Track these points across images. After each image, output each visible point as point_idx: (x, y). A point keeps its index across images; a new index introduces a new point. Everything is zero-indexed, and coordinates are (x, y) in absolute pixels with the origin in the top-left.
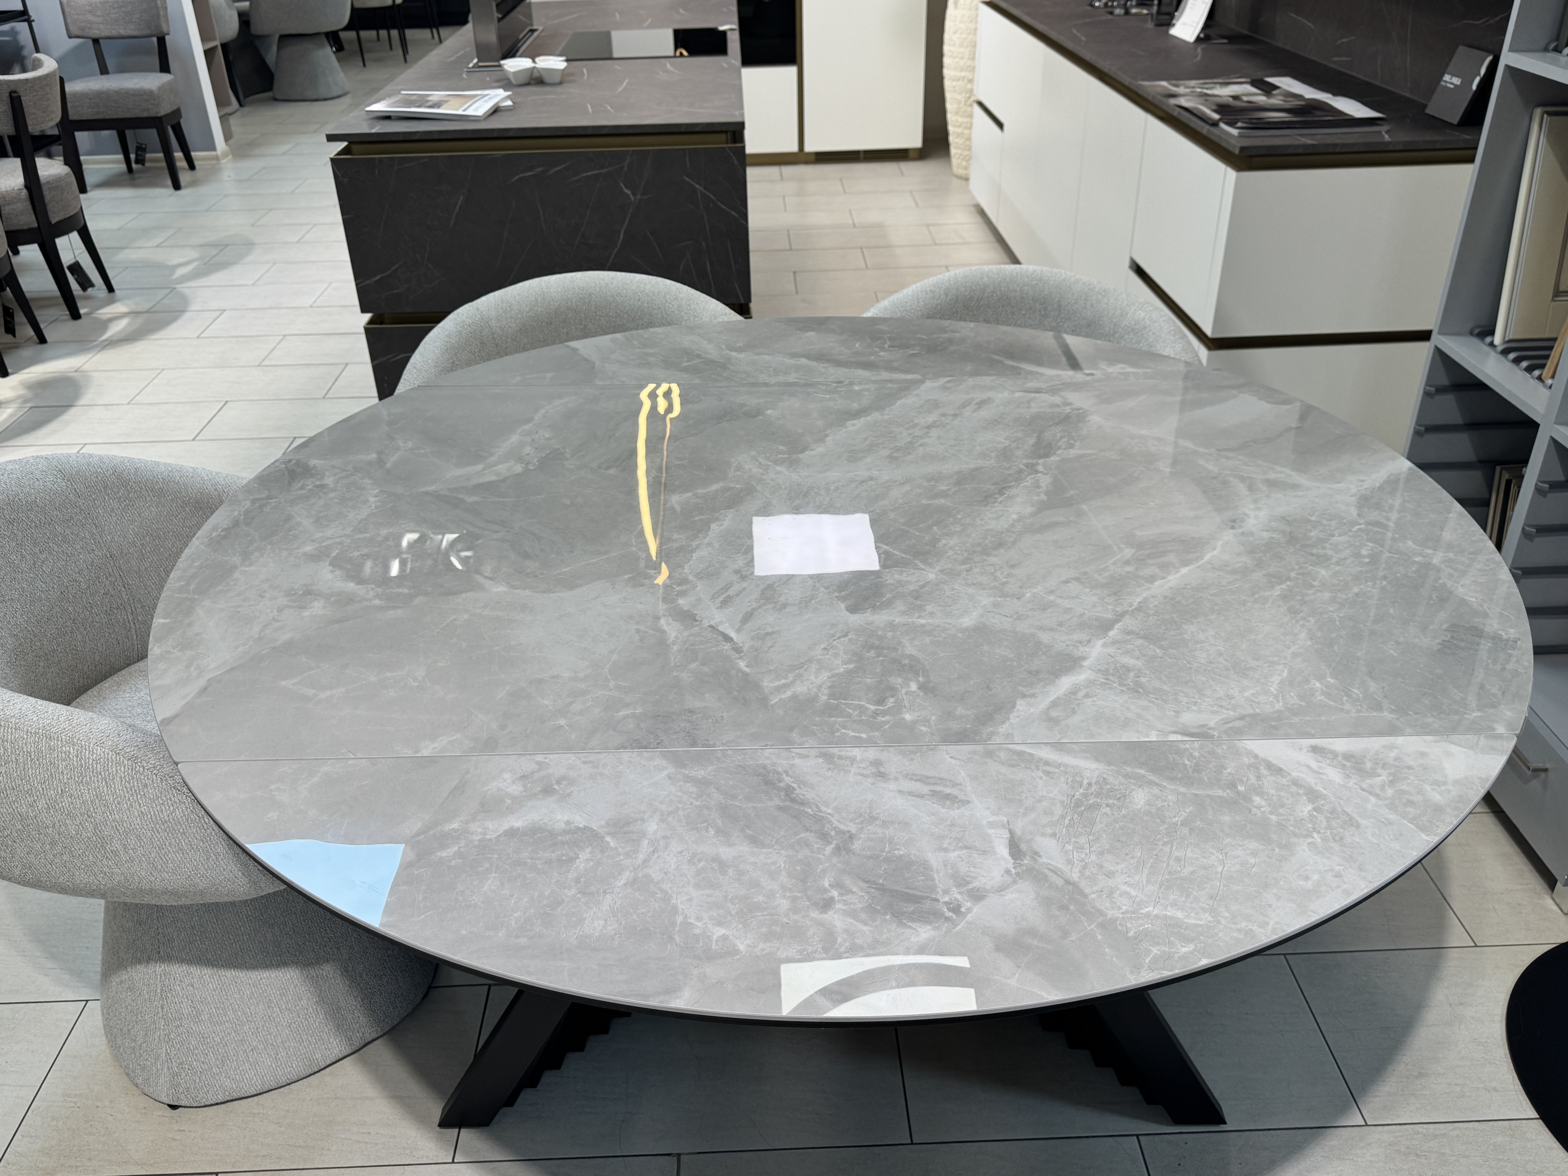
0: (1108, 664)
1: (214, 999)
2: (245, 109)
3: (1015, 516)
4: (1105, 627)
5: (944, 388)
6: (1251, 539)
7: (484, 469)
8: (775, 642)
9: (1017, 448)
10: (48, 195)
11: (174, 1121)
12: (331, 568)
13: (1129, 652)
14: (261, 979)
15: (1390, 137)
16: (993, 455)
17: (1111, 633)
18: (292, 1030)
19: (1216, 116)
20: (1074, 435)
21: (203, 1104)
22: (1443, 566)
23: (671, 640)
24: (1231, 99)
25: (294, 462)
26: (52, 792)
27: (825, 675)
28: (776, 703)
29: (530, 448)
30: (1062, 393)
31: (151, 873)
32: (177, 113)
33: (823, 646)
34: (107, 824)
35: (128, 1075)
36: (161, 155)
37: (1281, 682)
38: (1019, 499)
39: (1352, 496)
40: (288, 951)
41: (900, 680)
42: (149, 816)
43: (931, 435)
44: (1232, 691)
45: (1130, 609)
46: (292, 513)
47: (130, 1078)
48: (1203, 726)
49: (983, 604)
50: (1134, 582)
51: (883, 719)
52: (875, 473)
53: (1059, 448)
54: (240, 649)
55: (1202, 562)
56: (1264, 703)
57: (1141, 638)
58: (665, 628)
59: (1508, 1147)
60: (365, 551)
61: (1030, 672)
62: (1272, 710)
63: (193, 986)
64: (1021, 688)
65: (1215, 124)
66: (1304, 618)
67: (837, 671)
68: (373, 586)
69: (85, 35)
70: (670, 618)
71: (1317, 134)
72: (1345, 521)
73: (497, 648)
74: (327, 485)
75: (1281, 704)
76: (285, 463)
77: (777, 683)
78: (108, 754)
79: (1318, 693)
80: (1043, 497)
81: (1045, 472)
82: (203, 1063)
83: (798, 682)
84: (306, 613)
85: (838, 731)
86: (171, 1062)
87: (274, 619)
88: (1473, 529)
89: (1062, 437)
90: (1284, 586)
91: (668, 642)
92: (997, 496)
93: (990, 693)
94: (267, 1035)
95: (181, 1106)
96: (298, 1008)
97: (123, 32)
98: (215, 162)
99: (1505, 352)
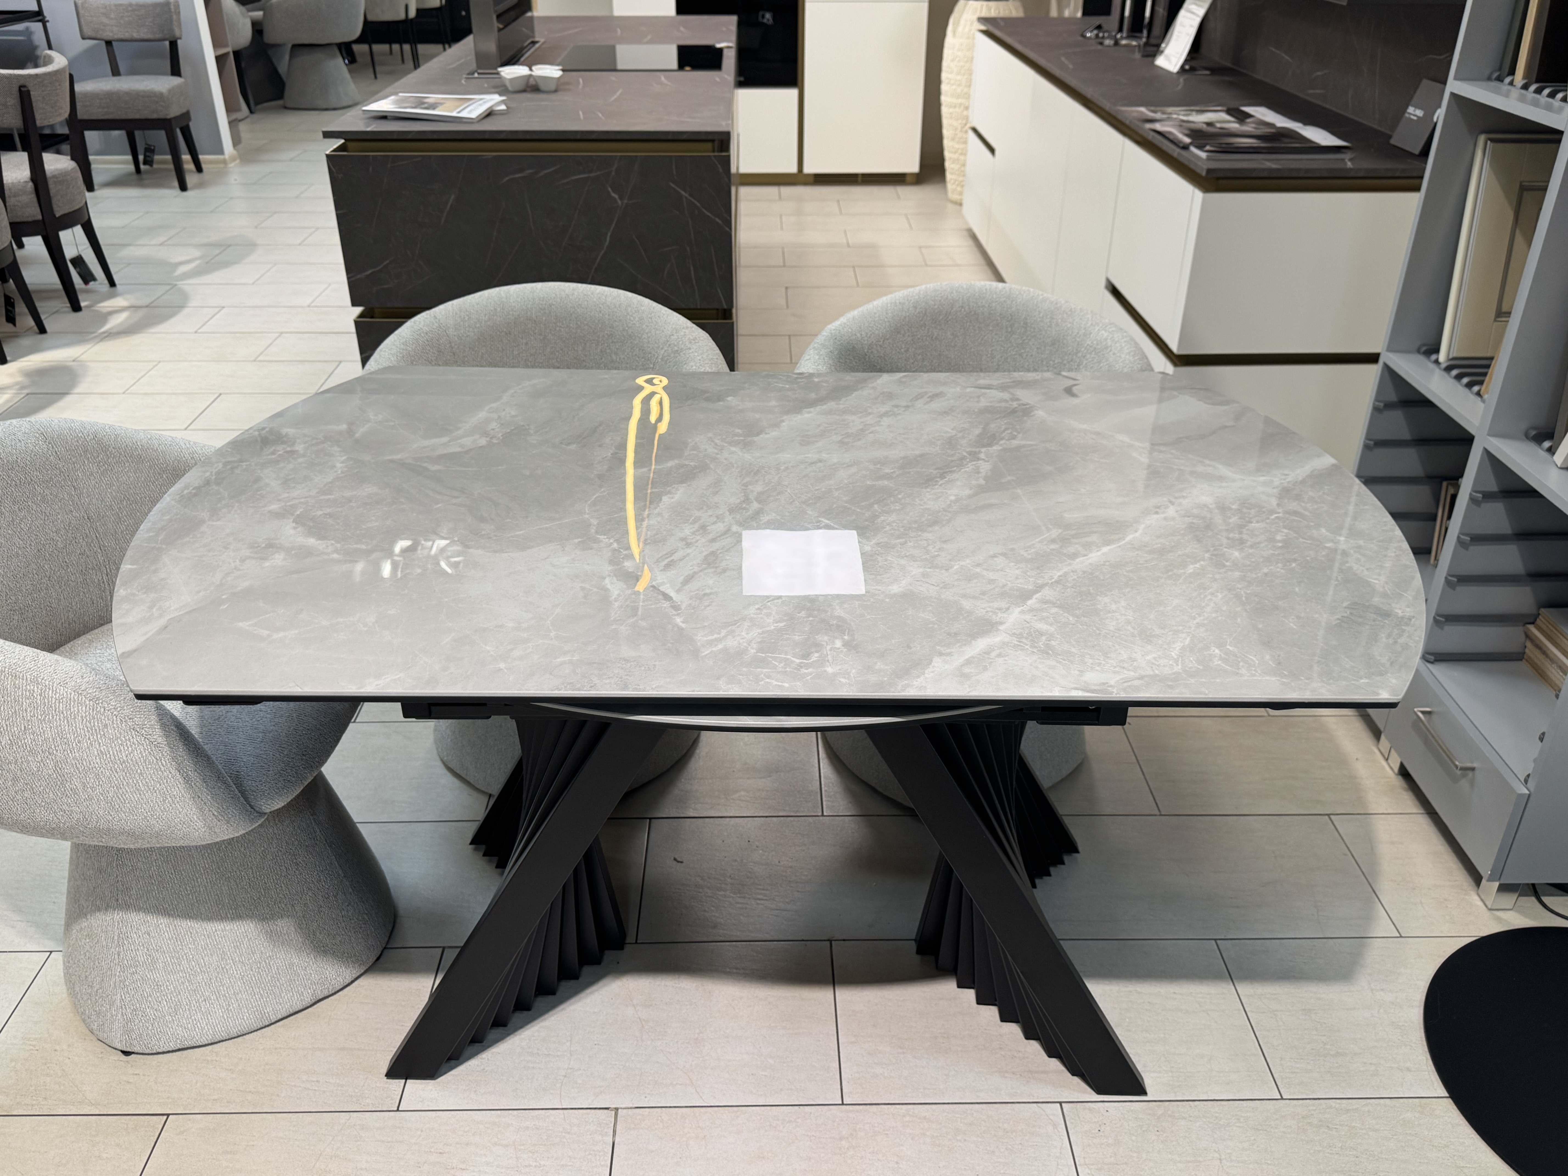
0: (1023, 628)
1: (170, 948)
2: (255, 116)
3: (953, 498)
4: (1024, 596)
5: (900, 382)
6: (1172, 523)
7: (449, 441)
8: (712, 602)
9: (963, 437)
10: (53, 189)
11: (128, 1066)
12: (294, 525)
13: (1044, 619)
14: (216, 931)
15: (1352, 164)
16: (939, 443)
17: (1029, 602)
18: (244, 983)
19: (1187, 140)
20: (1018, 427)
21: (155, 1051)
22: (1352, 552)
23: (613, 597)
24: (1205, 126)
25: (267, 429)
26: (16, 729)
27: (756, 632)
28: (706, 655)
29: (496, 424)
30: (1011, 390)
31: (109, 812)
32: (186, 116)
33: (757, 607)
34: (67, 762)
35: (84, 1021)
36: (169, 157)
37: (1183, 649)
38: (959, 483)
39: (1274, 488)
40: (244, 905)
41: (826, 638)
42: (108, 756)
43: (882, 423)
44: (1135, 655)
45: (1050, 582)
46: (261, 475)
47: (86, 1024)
48: (1104, 684)
49: (913, 574)
50: (1057, 559)
51: (806, 671)
52: (824, 456)
53: (1002, 439)
54: (202, 594)
55: (1123, 542)
56: (1164, 666)
57: (1056, 607)
58: (609, 586)
59: (1416, 1123)
60: (328, 510)
61: (949, 634)
62: (1170, 672)
63: (149, 934)
64: (938, 647)
65: (1185, 147)
66: (1212, 594)
67: (767, 629)
68: (333, 542)
69: (99, 36)
70: (614, 578)
71: (1283, 160)
72: (1264, 510)
73: (446, 600)
74: (297, 451)
75: (1180, 667)
76: (258, 430)
77: (710, 638)
78: (71, 694)
79: (1217, 659)
80: (982, 482)
81: (986, 459)
82: (156, 1010)
83: (730, 637)
84: (267, 564)
85: (763, 680)
86: (126, 1008)
87: (236, 568)
88: (1385, 520)
89: (1006, 429)
90: (1197, 565)
91: (611, 599)
92: (938, 479)
93: (909, 651)
94: (220, 986)
95: (133, 1053)
96: (251, 961)
97: (136, 35)
98: (222, 166)
99: (1448, 369)
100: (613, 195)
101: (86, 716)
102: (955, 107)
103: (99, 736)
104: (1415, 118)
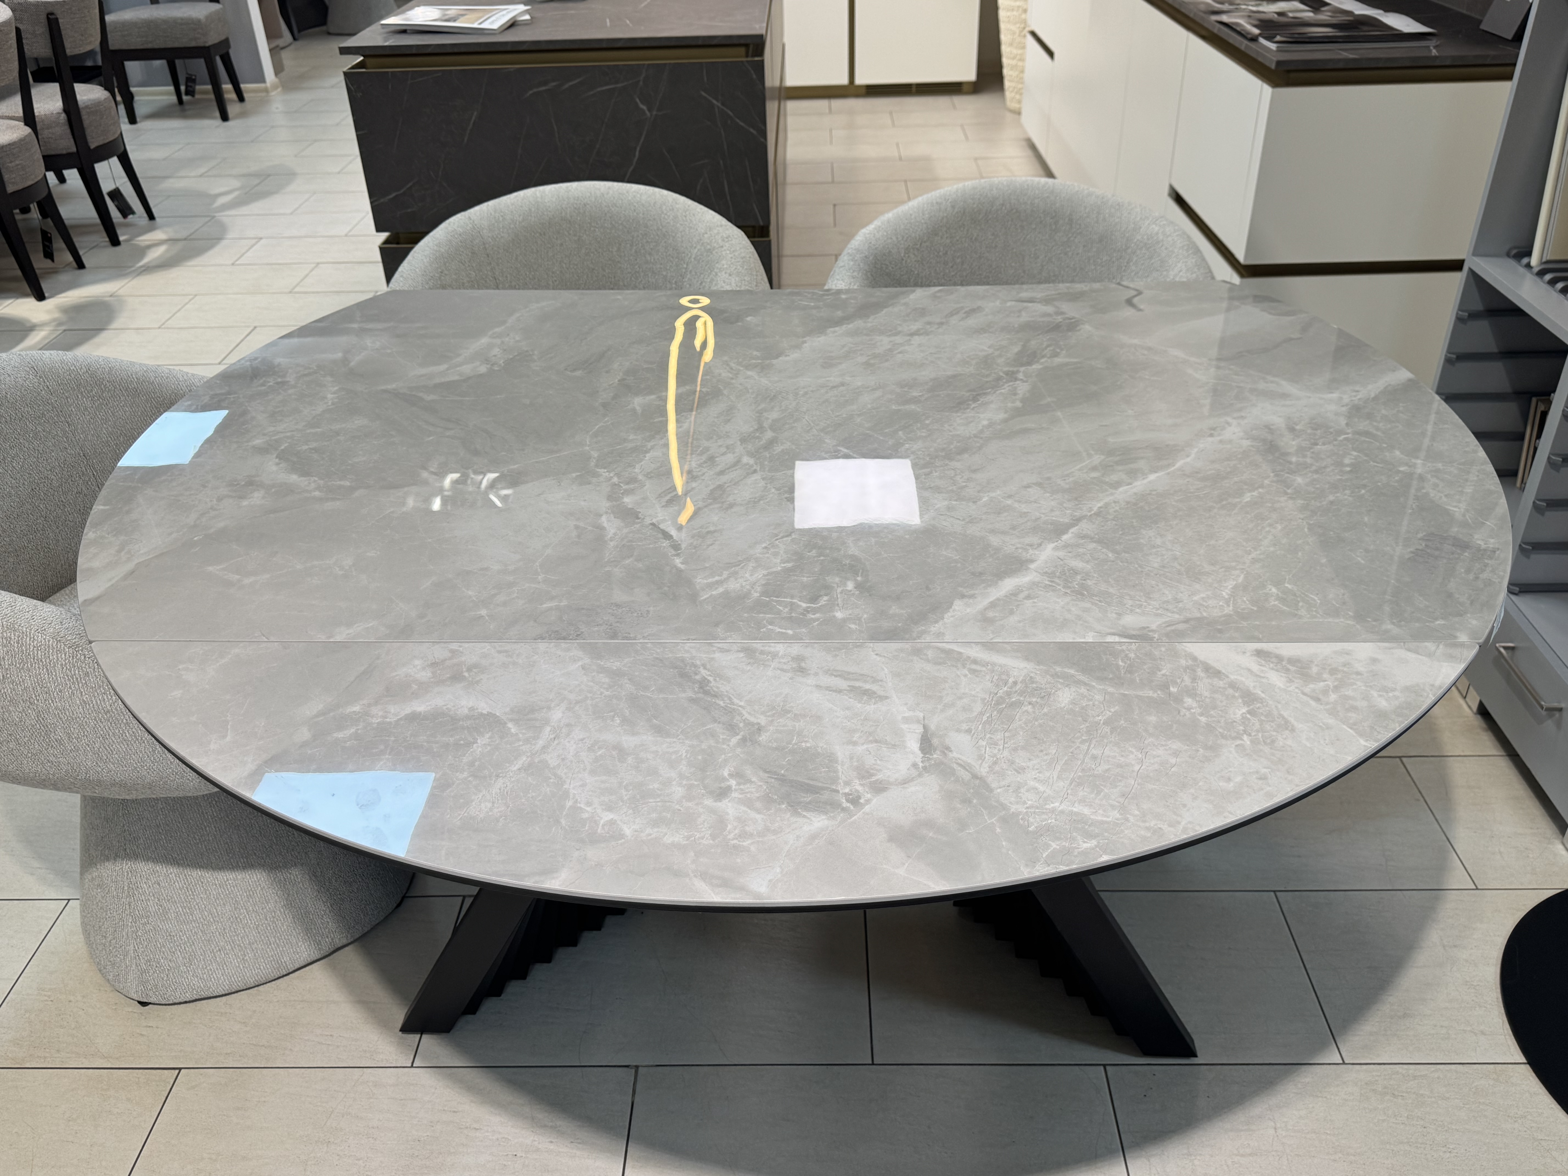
0: (1056, 566)
1: (181, 898)
2: (298, 43)
3: (985, 423)
4: (1059, 530)
5: (934, 296)
6: (1229, 446)
7: (448, 369)
8: (715, 541)
9: (1000, 356)
10: (86, 120)
11: (143, 1017)
12: (277, 460)
13: (1079, 556)
14: (228, 880)
15: (1438, 52)
16: (974, 362)
17: (1065, 537)
18: (259, 933)
19: (1256, 31)
20: (1062, 343)
21: (172, 1002)
22: (1429, 476)
23: (609, 536)
24: (1276, 16)
25: (259, 360)
27: (760, 574)
28: (705, 599)
29: (498, 350)
30: (1056, 303)
31: (97, 763)
32: (226, 43)
33: (764, 545)
34: (49, 711)
35: (100, 971)
36: (210, 87)
37: (1235, 587)
38: (993, 406)
39: (1343, 406)
40: (255, 854)
41: (837, 579)
42: (91, 705)
43: (912, 342)
44: (1181, 595)
45: (1089, 514)
46: (249, 408)
47: (102, 974)
48: (1144, 628)
49: (937, 507)
50: (1097, 488)
51: (813, 616)
52: (848, 379)
53: (1043, 357)
54: (174, 535)
55: (1173, 469)
56: (1213, 607)
57: (1095, 542)
58: (605, 525)
59: (1490, 1091)
60: (313, 445)
61: (973, 574)
62: (1220, 614)
63: (159, 884)
64: (960, 589)
65: (1254, 39)
66: (1270, 525)
67: (774, 570)
68: (316, 479)
70: (612, 515)
71: (1361, 49)
72: (1331, 430)
73: (430, 540)
74: (289, 381)
75: (1231, 608)
76: (250, 360)
77: (710, 580)
78: (49, 641)
79: (1273, 598)
80: (1018, 404)
81: (1025, 379)
82: (170, 961)
83: (732, 579)
84: (245, 503)
85: (765, 626)
86: (139, 958)
87: (212, 508)
88: (1467, 440)
89: (1048, 346)
90: (1255, 493)
91: (606, 539)
92: (970, 403)
93: (928, 593)
94: (234, 936)
95: (150, 1003)
96: (265, 910)
98: (264, 94)
99: (1541, 273)
100: (642, 105)
101: (66, 664)
102: (1013, 10)
103: (80, 685)
104: (1509, 1)
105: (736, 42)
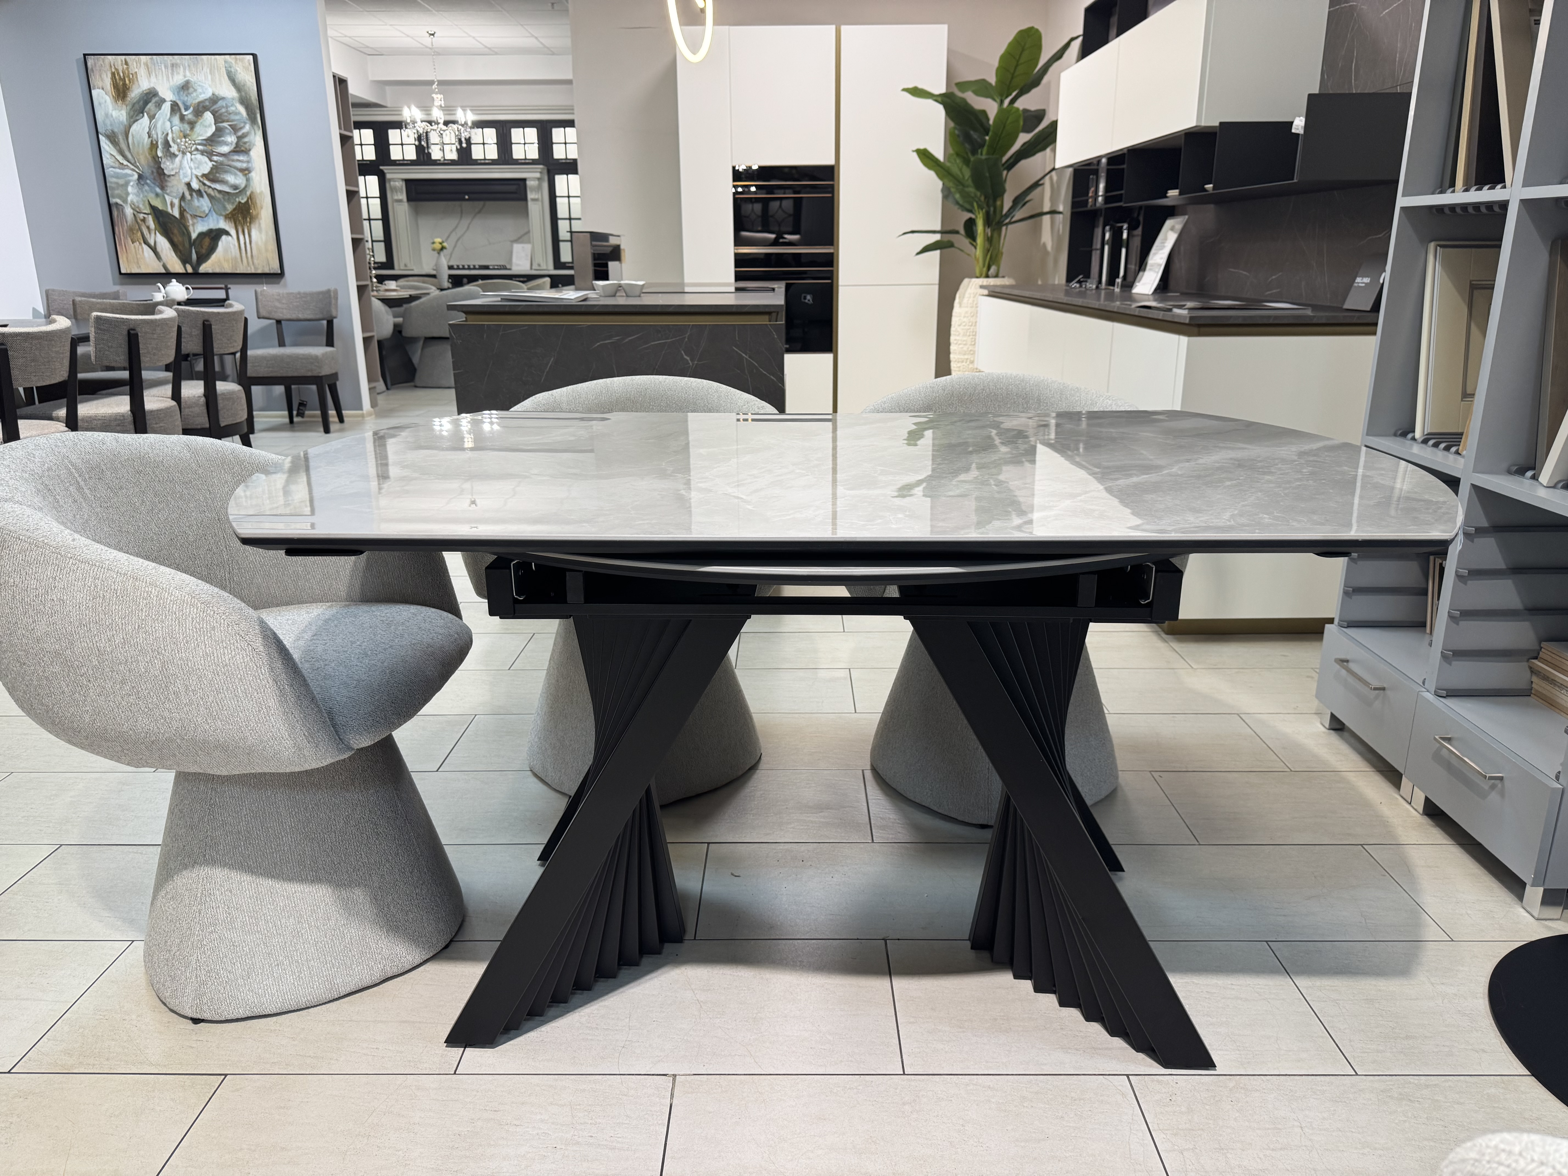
1: (249, 907)
2: (390, 392)
6: (1204, 466)
10: (221, 404)
11: (194, 1035)
13: (1095, 504)
15: (1314, 314)
18: (317, 950)
21: (223, 1018)
26: (130, 627)
31: (206, 720)
32: (335, 376)
34: (173, 662)
36: (319, 412)
37: (1233, 515)
39: (1292, 452)
40: (324, 868)
42: (212, 658)
45: (1097, 490)
48: (1161, 530)
55: (1162, 473)
59: (1502, 1098)
63: (231, 892)
69: (271, 317)
78: (185, 597)
82: (229, 972)
83: (798, 513)
86: (200, 969)
90: (1234, 482)
94: (294, 951)
95: (203, 1021)
96: (326, 927)
97: (301, 316)
98: (360, 419)
99: (1425, 441)
100: (685, 357)
101: (196, 617)
102: (963, 362)
103: (206, 637)
104: (1363, 285)
105: (762, 310)
